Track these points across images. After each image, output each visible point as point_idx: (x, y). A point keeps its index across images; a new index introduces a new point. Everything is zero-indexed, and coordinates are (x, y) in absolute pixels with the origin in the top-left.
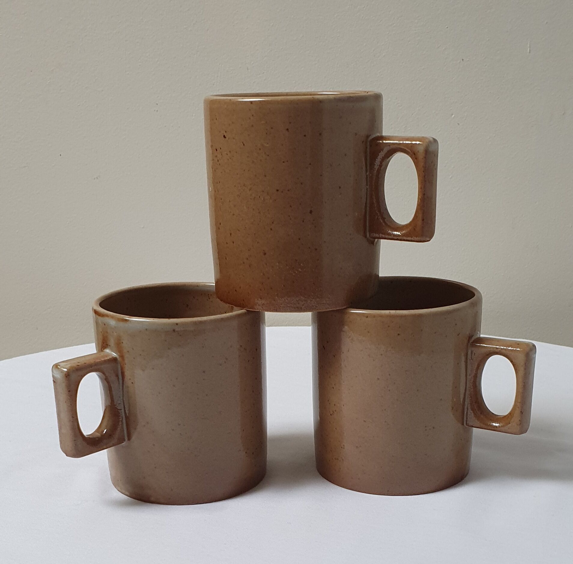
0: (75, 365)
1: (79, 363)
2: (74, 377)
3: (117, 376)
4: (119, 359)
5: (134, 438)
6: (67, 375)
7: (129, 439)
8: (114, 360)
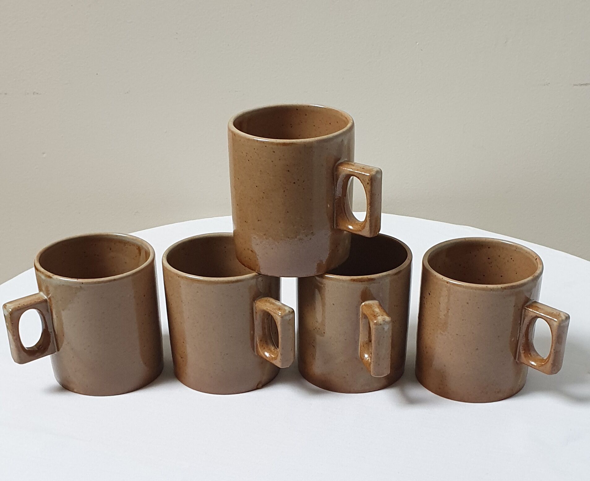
0: (17, 306)
1: (20, 304)
2: (16, 314)
3: (48, 311)
4: (48, 300)
5: (61, 350)
6: (11, 314)
7: (58, 351)
8: (46, 301)
